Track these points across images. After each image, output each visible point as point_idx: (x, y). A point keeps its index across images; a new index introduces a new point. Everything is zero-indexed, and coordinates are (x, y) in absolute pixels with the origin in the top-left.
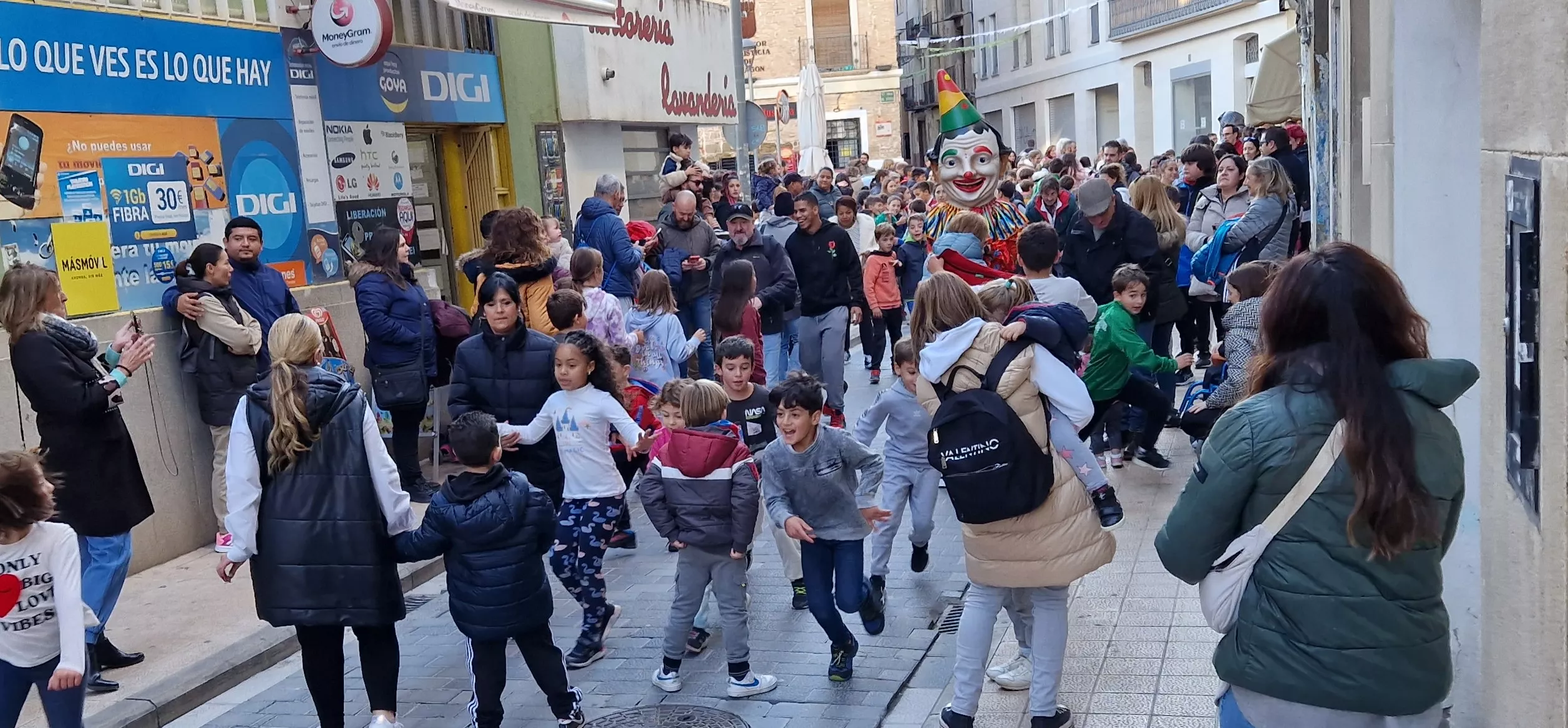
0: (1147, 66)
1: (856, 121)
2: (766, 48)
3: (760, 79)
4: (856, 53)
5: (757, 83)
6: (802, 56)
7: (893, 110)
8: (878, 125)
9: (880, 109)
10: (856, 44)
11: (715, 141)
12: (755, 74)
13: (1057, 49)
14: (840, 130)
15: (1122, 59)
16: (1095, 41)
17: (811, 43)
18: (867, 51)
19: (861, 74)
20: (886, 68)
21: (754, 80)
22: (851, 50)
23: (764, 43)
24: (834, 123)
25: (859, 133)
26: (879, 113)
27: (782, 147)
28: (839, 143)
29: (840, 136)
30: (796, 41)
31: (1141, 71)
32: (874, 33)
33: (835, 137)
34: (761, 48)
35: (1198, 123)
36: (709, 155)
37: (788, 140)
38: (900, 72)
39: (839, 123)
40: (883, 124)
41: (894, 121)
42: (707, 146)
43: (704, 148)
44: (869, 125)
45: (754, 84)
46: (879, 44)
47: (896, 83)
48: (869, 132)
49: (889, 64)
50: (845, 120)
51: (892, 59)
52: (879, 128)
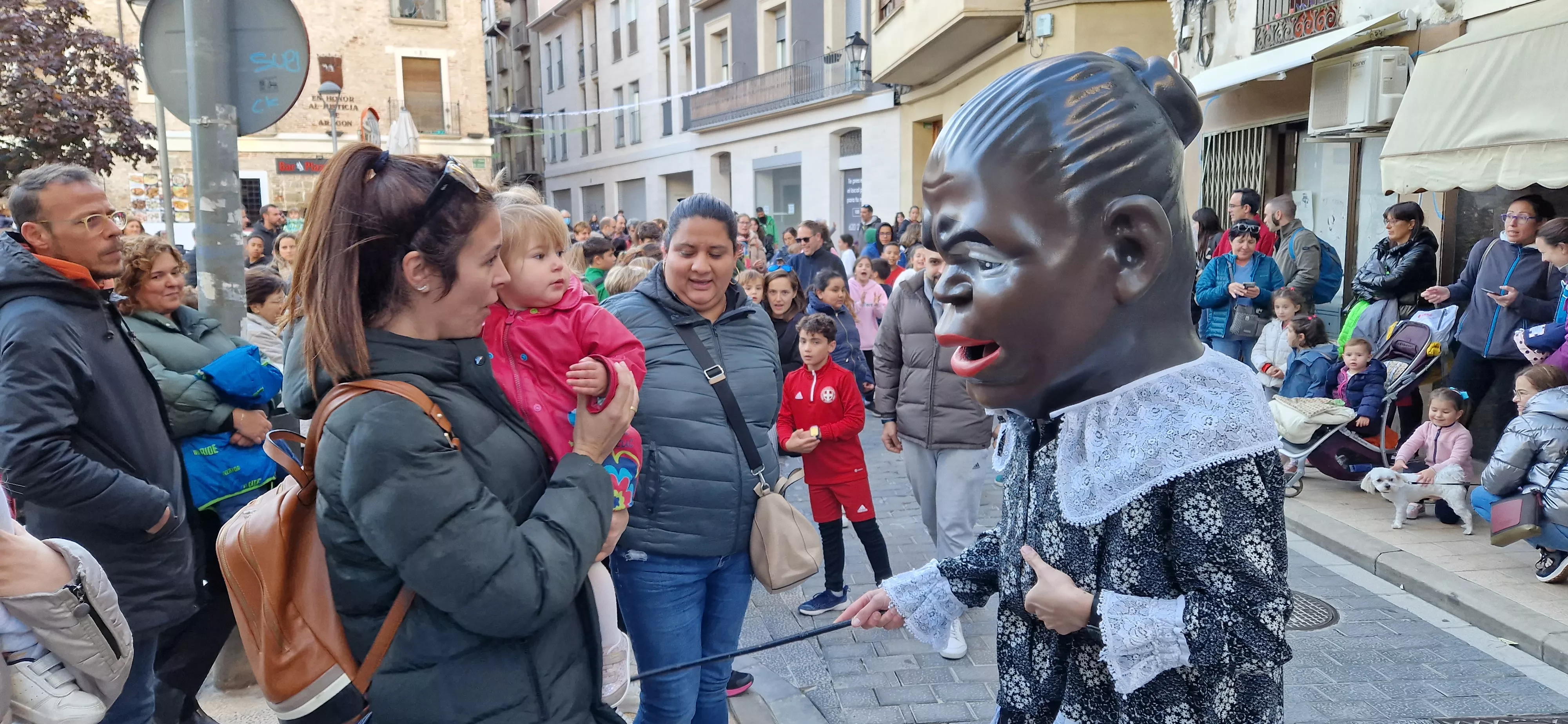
0: (726, 156)
2: (353, 105)
4: (448, 119)
5: (343, 138)
6: (392, 116)
10: (448, 110)
11: (297, 190)
12: (341, 128)
13: (627, 139)
15: (698, 149)
16: (668, 132)
17: (401, 103)
18: (459, 118)
19: (453, 138)
20: (477, 136)
21: (339, 134)
22: (443, 115)
23: (352, 100)
30: (385, 102)
31: (717, 161)
32: (466, 102)
34: (349, 103)
35: (783, 210)
36: (290, 203)
38: (492, 141)
42: (287, 195)
43: (284, 197)
45: (339, 139)
46: (470, 114)
47: (488, 152)
49: (481, 132)
51: (484, 128)
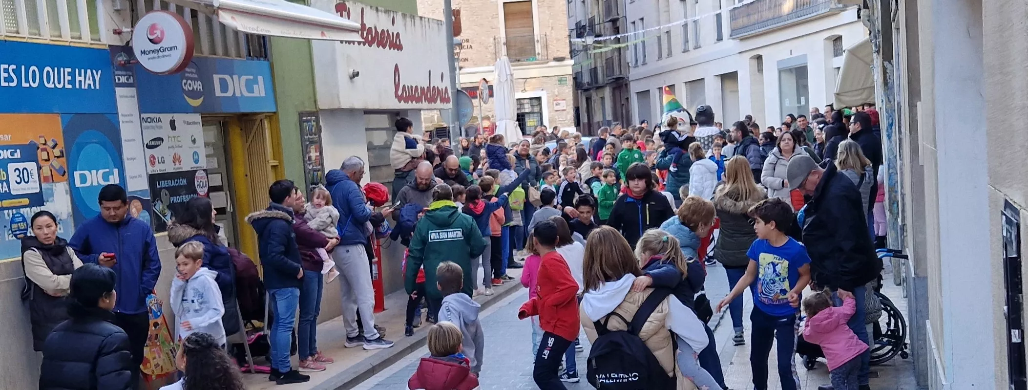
0: (759, 58)
1: (539, 99)
2: (469, 44)
3: (464, 68)
4: (538, 48)
5: (463, 71)
6: (497, 50)
7: (567, 91)
8: (555, 102)
9: (556, 90)
10: (538, 41)
12: (462, 64)
13: (691, 45)
14: (526, 106)
15: (741, 52)
16: (720, 38)
17: (503, 40)
18: (546, 47)
19: (542, 63)
20: (561, 59)
21: (462, 68)
22: (534, 46)
23: (467, 41)
24: (522, 101)
25: (541, 109)
26: (556, 93)
27: (483, 119)
28: (526, 116)
29: (527, 111)
30: (492, 39)
31: (755, 62)
32: (551, 33)
33: (523, 111)
34: (465, 44)
35: (799, 101)
36: (426, 125)
37: (487, 114)
38: (572, 62)
39: (526, 101)
40: (559, 102)
41: (567, 99)
42: (425, 119)
43: (423, 123)
44: (548, 102)
45: (461, 72)
46: (555, 42)
47: (569, 71)
48: (549, 108)
49: (563, 55)
50: (531, 99)
51: (566, 52)
52: (557, 104)
